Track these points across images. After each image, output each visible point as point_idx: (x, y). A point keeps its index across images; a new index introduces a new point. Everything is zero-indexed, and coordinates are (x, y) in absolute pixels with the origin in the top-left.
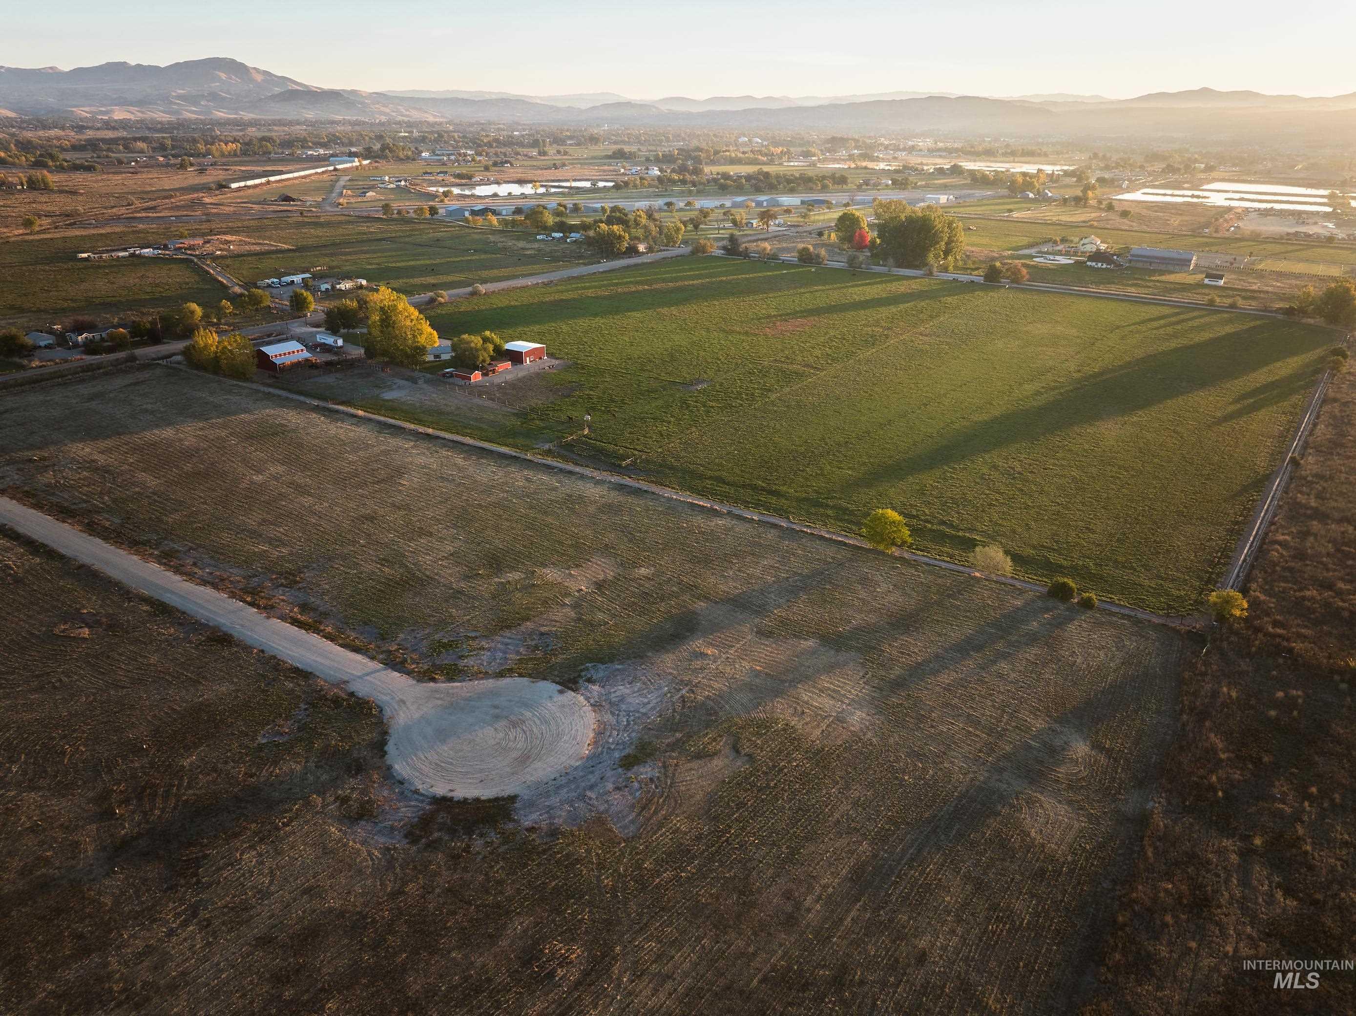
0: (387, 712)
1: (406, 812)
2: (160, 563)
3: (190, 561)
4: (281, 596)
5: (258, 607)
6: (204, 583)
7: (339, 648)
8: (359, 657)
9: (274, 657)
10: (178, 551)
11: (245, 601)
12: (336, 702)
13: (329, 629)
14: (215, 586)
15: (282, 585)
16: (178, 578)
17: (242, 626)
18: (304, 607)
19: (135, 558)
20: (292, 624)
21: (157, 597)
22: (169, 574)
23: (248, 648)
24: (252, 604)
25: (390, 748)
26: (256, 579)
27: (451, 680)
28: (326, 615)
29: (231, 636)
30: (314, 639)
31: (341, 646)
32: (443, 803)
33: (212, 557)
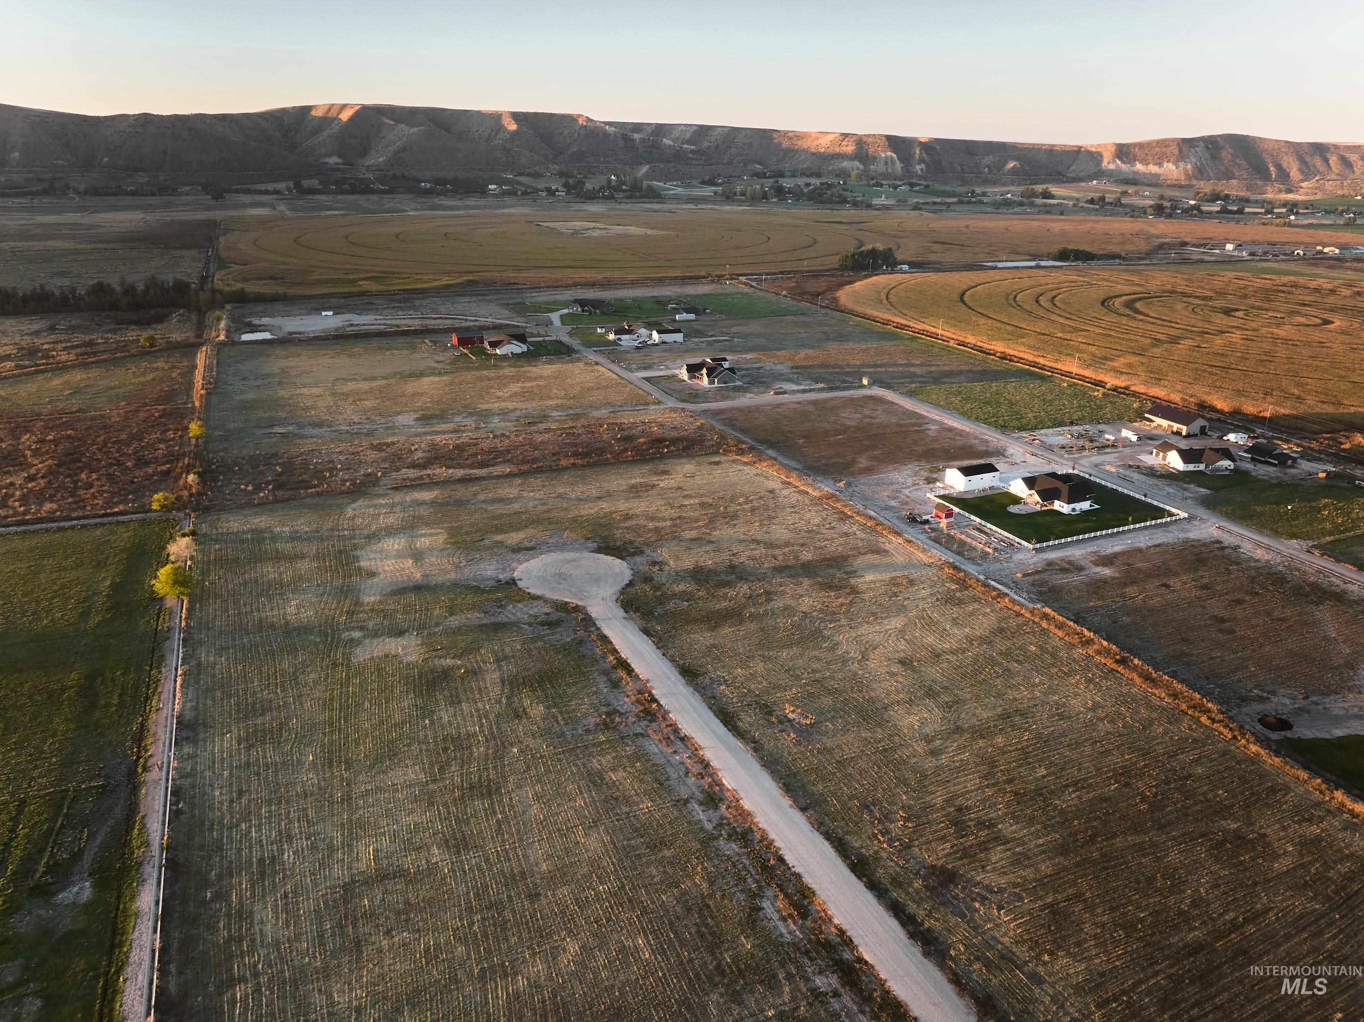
0: (615, 597)
1: (638, 559)
2: (720, 784)
3: (691, 780)
4: (626, 703)
5: (651, 694)
6: (684, 739)
7: (614, 641)
8: (607, 631)
9: (658, 648)
10: (701, 804)
11: (659, 705)
12: (637, 610)
13: (611, 658)
14: (676, 731)
15: (621, 714)
16: (708, 755)
17: (669, 678)
18: (615, 685)
19: (746, 804)
20: (633, 670)
21: (730, 734)
22: (714, 763)
23: (672, 660)
24: (654, 700)
25: (626, 581)
26: (639, 730)
27: (567, 603)
28: (606, 673)
29: (680, 673)
30: (625, 653)
31: (611, 643)
32: (622, 558)
33: (668, 779)
